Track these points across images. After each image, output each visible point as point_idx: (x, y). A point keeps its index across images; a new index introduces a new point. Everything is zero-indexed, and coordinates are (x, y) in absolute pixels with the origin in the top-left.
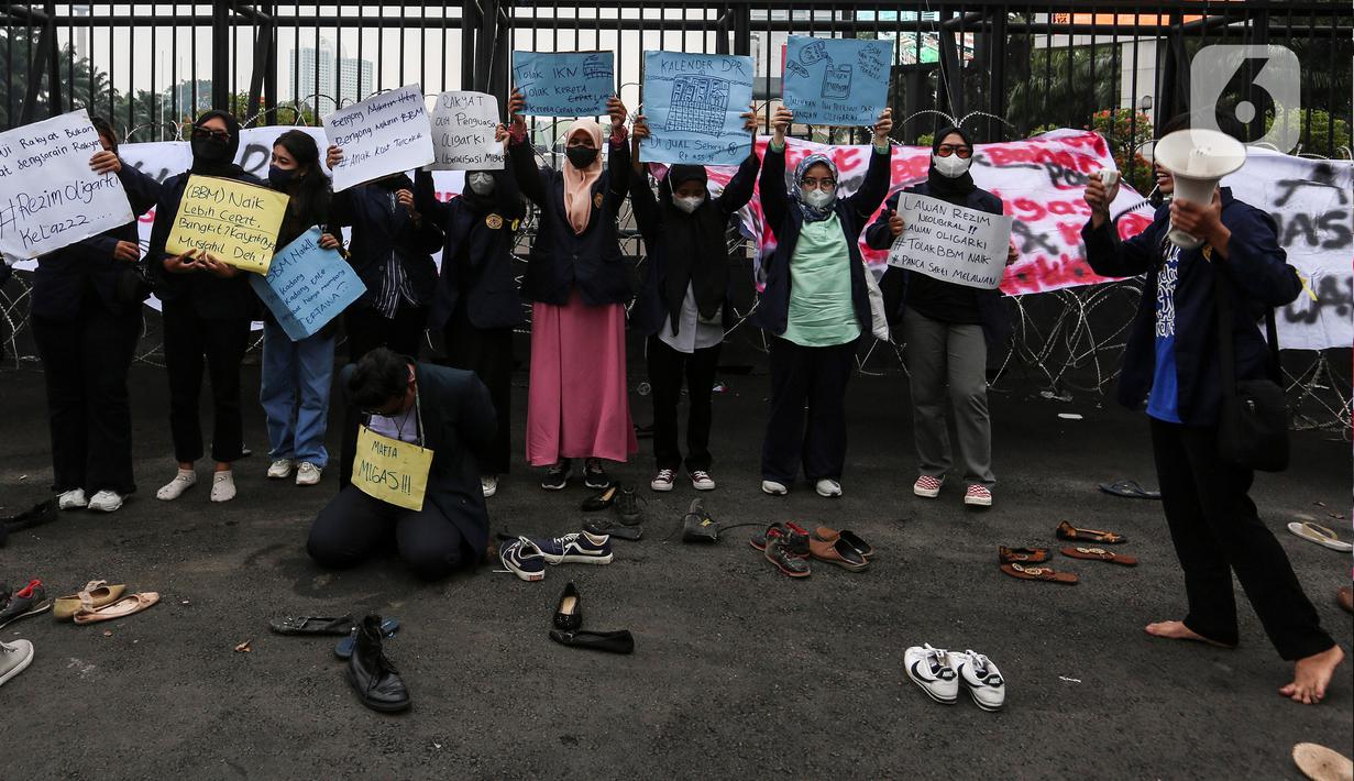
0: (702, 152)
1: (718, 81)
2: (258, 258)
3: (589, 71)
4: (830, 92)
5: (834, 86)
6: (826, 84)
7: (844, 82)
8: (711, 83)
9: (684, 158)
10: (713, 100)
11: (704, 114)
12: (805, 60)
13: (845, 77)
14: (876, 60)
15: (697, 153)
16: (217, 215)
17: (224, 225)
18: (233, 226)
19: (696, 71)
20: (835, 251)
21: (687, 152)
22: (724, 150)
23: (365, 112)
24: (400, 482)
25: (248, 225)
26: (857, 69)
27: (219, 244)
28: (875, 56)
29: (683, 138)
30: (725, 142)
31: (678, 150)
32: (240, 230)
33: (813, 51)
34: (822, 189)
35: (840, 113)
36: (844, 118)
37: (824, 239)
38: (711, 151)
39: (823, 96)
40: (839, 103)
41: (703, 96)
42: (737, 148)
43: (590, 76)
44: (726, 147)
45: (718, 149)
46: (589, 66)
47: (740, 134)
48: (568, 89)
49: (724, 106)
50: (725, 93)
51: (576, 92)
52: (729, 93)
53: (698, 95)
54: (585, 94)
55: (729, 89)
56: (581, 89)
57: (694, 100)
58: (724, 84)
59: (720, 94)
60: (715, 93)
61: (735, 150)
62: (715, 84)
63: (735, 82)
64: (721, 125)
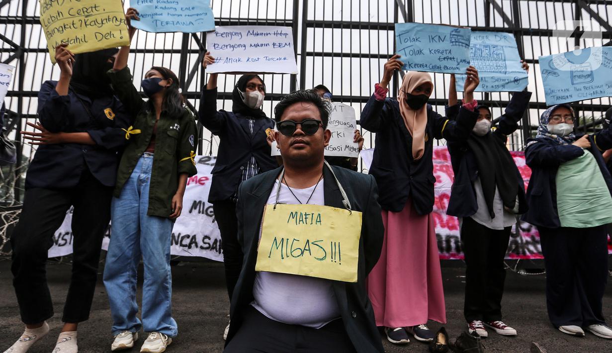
1: (495, 46)
2: (117, 34)
3: (453, 40)
8: (491, 47)
9: (485, 87)
11: (492, 63)
15: (494, 84)
16: (66, 15)
17: (76, 20)
18: (83, 18)
19: (480, 42)
22: (511, 82)
24: (328, 250)
25: (95, 12)
27: (80, 36)
30: (511, 77)
32: (90, 19)
34: (565, 122)
36: (595, 93)
38: (502, 83)
40: (587, 86)
41: (488, 54)
42: (520, 79)
43: (454, 43)
44: (513, 80)
45: (507, 81)
46: (454, 36)
47: (519, 72)
48: (438, 51)
49: (503, 58)
50: (502, 52)
51: (444, 53)
52: (504, 51)
53: (485, 53)
54: (450, 56)
55: (503, 50)
56: (448, 52)
57: (483, 55)
58: (499, 47)
59: (498, 52)
60: (495, 52)
61: (518, 82)
62: (494, 48)
63: (506, 47)
64: (505, 68)
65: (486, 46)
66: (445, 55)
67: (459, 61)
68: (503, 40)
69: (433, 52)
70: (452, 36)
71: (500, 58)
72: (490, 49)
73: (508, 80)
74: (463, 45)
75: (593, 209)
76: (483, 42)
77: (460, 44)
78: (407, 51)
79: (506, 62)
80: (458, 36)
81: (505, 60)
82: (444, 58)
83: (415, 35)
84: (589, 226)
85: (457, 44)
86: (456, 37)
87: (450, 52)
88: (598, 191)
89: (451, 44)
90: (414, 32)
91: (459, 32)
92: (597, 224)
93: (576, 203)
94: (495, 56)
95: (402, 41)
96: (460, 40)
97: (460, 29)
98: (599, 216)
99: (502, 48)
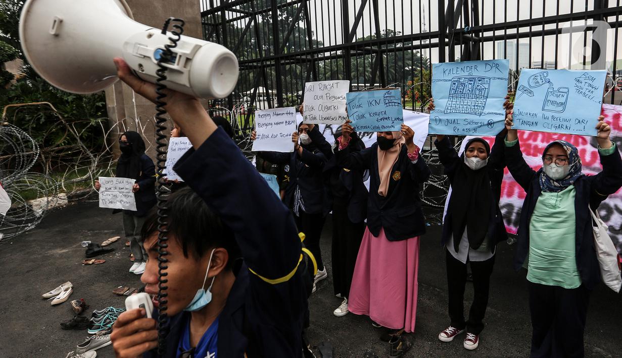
0: (468, 127)
1: (481, 79)
3: (387, 102)
4: (549, 107)
5: (553, 103)
6: (546, 101)
7: (562, 100)
8: (477, 81)
10: (477, 92)
11: (470, 102)
12: (533, 85)
13: (563, 96)
14: (590, 85)
15: (465, 127)
19: (467, 73)
20: (563, 217)
21: (458, 127)
22: (484, 125)
23: (272, 115)
26: (573, 90)
28: (590, 82)
29: (456, 118)
30: (485, 119)
31: (453, 126)
33: (539, 78)
34: (555, 163)
35: (557, 123)
36: (560, 127)
37: (554, 207)
38: (474, 126)
39: (543, 109)
40: (556, 115)
42: (494, 123)
43: (388, 104)
44: (486, 123)
45: (479, 124)
46: (387, 98)
47: (496, 114)
48: (375, 114)
49: (486, 95)
50: (486, 86)
51: (381, 115)
52: (489, 86)
53: (467, 89)
54: (385, 116)
55: (489, 84)
56: (383, 113)
58: (486, 80)
59: (483, 87)
60: (479, 87)
61: (492, 125)
62: (480, 81)
63: (494, 78)
64: (483, 108)
65: (471, 80)
66: (381, 117)
67: (393, 119)
68: (494, 69)
69: (372, 115)
71: (483, 95)
72: (474, 83)
73: (481, 123)
74: (395, 104)
75: (552, 269)
78: (355, 115)
79: (487, 100)
80: (390, 96)
81: (487, 98)
82: (381, 119)
83: (358, 102)
84: (544, 283)
87: (385, 113)
88: (563, 253)
89: (386, 106)
90: (357, 100)
91: (391, 93)
92: (551, 284)
93: (536, 259)
95: (352, 108)
96: (393, 101)
97: (391, 90)
98: (556, 277)
99: (490, 81)
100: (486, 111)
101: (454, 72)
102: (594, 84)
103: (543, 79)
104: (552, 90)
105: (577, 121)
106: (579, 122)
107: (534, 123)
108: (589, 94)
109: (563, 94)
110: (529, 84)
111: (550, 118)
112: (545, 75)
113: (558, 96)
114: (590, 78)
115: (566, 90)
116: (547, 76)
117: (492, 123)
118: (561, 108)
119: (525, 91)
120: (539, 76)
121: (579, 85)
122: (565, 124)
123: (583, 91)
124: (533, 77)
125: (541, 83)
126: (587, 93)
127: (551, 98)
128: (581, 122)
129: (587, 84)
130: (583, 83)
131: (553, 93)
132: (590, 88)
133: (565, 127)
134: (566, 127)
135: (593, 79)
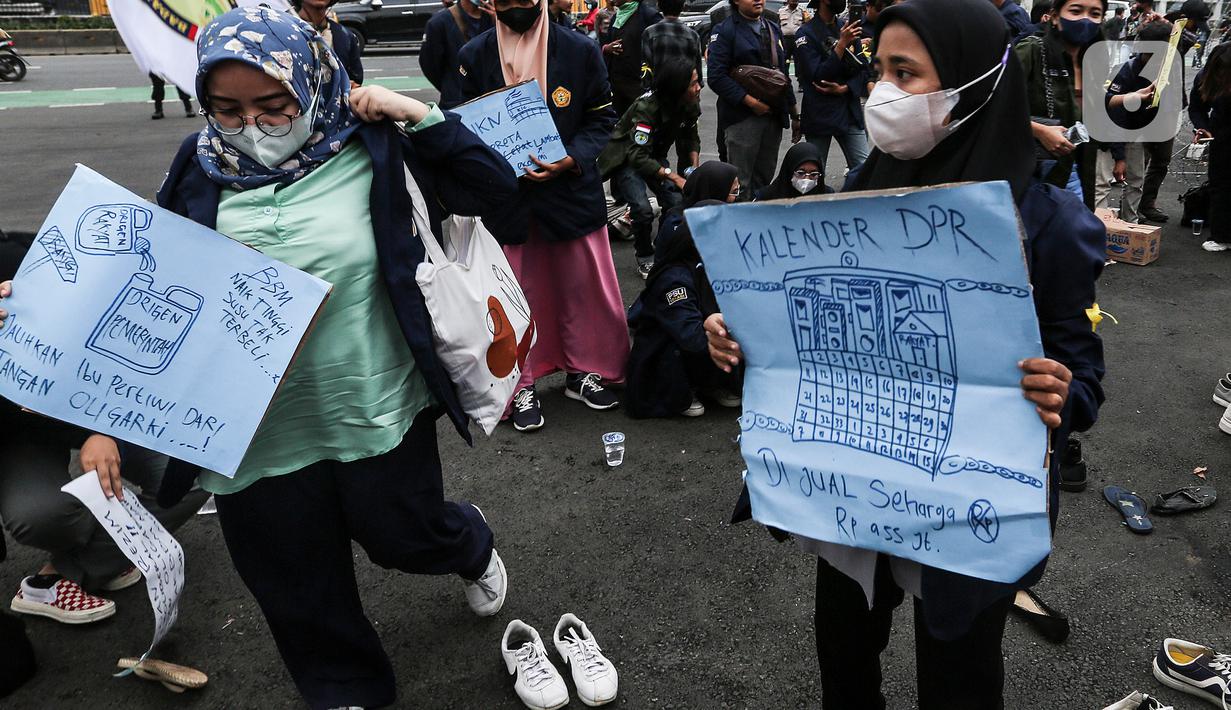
1: (906, 286)
3: (516, 112)
4: (119, 343)
5: (133, 331)
6: (111, 317)
7: (168, 331)
8: (887, 293)
12: (88, 240)
13: (175, 319)
14: (270, 313)
19: (832, 256)
22: (955, 523)
26: (213, 311)
28: (274, 303)
29: (837, 467)
30: (958, 495)
31: (833, 501)
33: (115, 223)
35: (126, 405)
36: (130, 419)
39: (90, 344)
40: (131, 377)
41: (873, 336)
42: (998, 520)
43: (519, 118)
44: (962, 513)
45: (936, 518)
47: (1003, 473)
49: (945, 366)
50: (936, 324)
51: (509, 143)
52: (948, 322)
53: (859, 333)
54: (520, 143)
55: (945, 312)
56: (513, 138)
57: (851, 347)
58: (925, 291)
59: (922, 329)
60: (905, 327)
61: (993, 528)
62: (900, 294)
63: (963, 286)
64: (942, 433)
65: (863, 286)
66: (511, 146)
68: (945, 233)
70: (510, 108)
71: (932, 363)
72: (879, 306)
73: (940, 510)
74: (535, 112)
76: (847, 262)
77: (530, 113)
79: (960, 388)
80: (520, 101)
81: (956, 379)
82: (513, 152)
85: (525, 115)
86: (518, 104)
87: (518, 136)
89: (515, 121)
91: (519, 94)
94: (906, 350)
96: (528, 107)
97: (518, 89)
99: (945, 299)
100: (959, 450)
101: (783, 248)
102: (285, 314)
103: (127, 231)
104: (144, 286)
105: (193, 416)
106: (198, 419)
107: (39, 382)
108: (259, 340)
109: (180, 312)
110: (77, 232)
111: (106, 382)
112: (141, 219)
113: (159, 315)
114: (279, 291)
115: (193, 303)
116: (143, 228)
117: (988, 522)
118: (154, 359)
119: (58, 252)
120: (119, 218)
121: (240, 299)
122: (150, 413)
123: (245, 324)
124: (99, 213)
125: (114, 245)
126: (253, 335)
127: (135, 314)
128: (203, 420)
129: (263, 307)
130: (254, 299)
131: (144, 296)
132: (267, 323)
133: (145, 425)
134: (152, 425)
135: (285, 298)
